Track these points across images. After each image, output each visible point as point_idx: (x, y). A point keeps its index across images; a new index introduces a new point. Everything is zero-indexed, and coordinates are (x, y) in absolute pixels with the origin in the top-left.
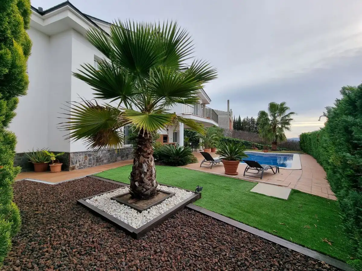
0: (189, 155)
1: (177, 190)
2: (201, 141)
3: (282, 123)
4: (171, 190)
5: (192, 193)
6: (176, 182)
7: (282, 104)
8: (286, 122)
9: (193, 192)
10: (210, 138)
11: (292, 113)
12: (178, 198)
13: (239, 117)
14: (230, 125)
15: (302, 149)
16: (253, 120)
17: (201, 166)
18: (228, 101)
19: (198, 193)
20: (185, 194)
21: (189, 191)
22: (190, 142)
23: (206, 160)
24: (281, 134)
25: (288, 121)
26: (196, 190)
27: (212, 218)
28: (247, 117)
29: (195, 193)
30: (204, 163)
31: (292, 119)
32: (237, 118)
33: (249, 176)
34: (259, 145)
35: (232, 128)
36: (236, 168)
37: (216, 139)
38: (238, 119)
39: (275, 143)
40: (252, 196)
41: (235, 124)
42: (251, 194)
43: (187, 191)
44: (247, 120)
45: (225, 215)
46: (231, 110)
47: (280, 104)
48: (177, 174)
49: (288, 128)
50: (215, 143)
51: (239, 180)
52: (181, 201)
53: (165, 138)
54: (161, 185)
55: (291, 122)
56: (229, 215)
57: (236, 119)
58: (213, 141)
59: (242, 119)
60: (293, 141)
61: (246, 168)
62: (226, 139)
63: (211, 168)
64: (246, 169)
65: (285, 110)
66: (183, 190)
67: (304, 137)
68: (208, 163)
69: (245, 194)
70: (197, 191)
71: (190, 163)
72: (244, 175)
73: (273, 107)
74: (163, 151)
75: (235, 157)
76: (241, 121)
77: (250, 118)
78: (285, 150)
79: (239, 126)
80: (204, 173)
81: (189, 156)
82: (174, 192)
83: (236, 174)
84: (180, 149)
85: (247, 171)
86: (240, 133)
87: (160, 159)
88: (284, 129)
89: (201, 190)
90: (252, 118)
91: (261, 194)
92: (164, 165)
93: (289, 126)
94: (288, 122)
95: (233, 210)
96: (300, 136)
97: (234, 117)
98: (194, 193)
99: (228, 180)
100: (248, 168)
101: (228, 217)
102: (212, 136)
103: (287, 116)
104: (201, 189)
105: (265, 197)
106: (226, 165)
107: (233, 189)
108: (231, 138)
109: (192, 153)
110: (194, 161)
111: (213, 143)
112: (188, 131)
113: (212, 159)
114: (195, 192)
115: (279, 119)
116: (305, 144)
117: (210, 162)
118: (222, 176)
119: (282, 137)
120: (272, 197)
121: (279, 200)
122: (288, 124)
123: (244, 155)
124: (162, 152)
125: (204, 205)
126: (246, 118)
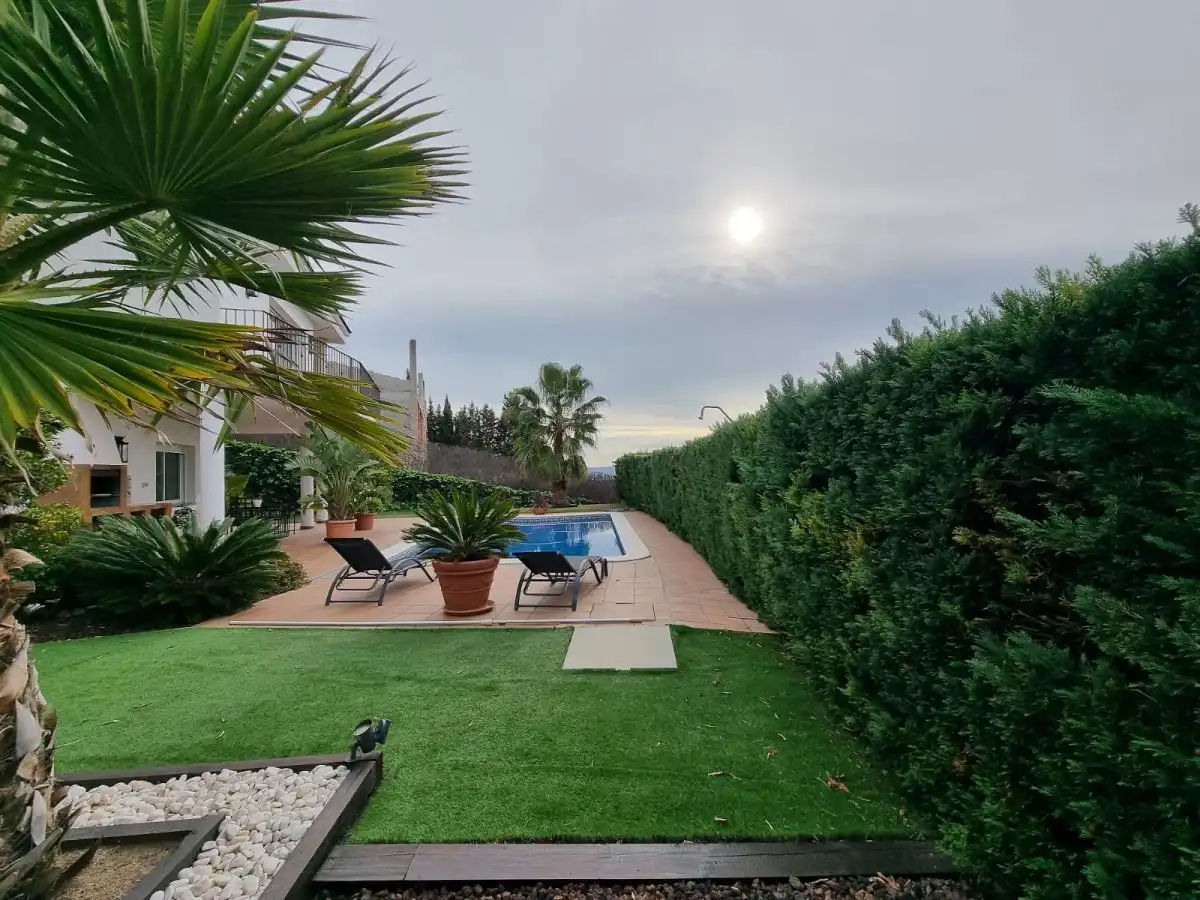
0: (265, 556)
1: (227, 787)
2: (308, 486)
3: (576, 426)
4: (183, 799)
5: (330, 771)
6: (203, 723)
7: (575, 371)
8: (585, 425)
9: (335, 766)
10: (353, 474)
11: (599, 399)
12: (247, 847)
13: (447, 400)
14: (420, 427)
15: (621, 496)
16: (488, 415)
17: (328, 601)
18: (413, 343)
19: (367, 760)
20: (288, 797)
21: (310, 767)
22: (257, 497)
23: (352, 570)
24: (575, 457)
25: (588, 421)
26: (354, 749)
27: (479, 889)
28: (472, 406)
29: (350, 766)
30: (347, 583)
31: (599, 416)
32: (438, 406)
33: (532, 609)
34: (515, 492)
35: (425, 439)
36: (488, 584)
37: (378, 481)
38: (442, 410)
39: (561, 485)
40: (581, 688)
41: (434, 425)
42: (569, 679)
43: (297, 769)
44: (471, 412)
45: (531, 833)
46: (421, 375)
47: (569, 369)
48: (201, 669)
49: (590, 441)
50: (372, 494)
51: (507, 630)
52: (273, 864)
53: (106, 483)
54: (90, 785)
55: (597, 424)
56: (546, 828)
57: (435, 409)
58: (367, 487)
59: (455, 412)
60: (600, 476)
61: (522, 580)
62: (407, 479)
63: (378, 599)
64: (520, 585)
65: (583, 388)
66: (272, 770)
67: (628, 466)
68: (363, 583)
69: (557, 690)
70: (360, 754)
71: (267, 595)
72: (517, 606)
73: (552, 377)
74: (93, 557)
75: (484, 545)
76: (454, 416)
77: (481, 408)
78: (583, 503)
79: (445, 430)
80: (353, 629)
81: (263, 563)
82: (205, 810)
83: (488, 607)
84: (213, 533)
85: (528, 592)
86: (456, 456)
87: (70, 601)
88: (581, 442)
89: (382, 741)
90: (486, 406)
91: (600, 672)
92: (103, 633)
93: (593, 436)
94: (590, 424)
95: (550, 787)
96: (618, 463)
97: (431, 402)
98: (342, 771)
99: (469, 639)
100: (527, 576)
101: (546, 841)
102: (361, 467)
103: (589, 405)
104: (381, 735)
105: (617, 680)
106: (447, 579)
107: (503, 678)
108: (426, 474)
109: (281, 548)
110: (292, 579)
111: (364, 497)
112: (241, 450)
113: (380, 563)
114: (348, 759)
115: (568, 414)
116: (634, 483)
117: (376, 577)
118: (439, 631)
119: (577, 465)
120: (635, 672)
121: (658, 678)
122: (592, 429)
123: (513, 533)
124: (84, 562)
125: (414, 821)
126: (468, 406)
